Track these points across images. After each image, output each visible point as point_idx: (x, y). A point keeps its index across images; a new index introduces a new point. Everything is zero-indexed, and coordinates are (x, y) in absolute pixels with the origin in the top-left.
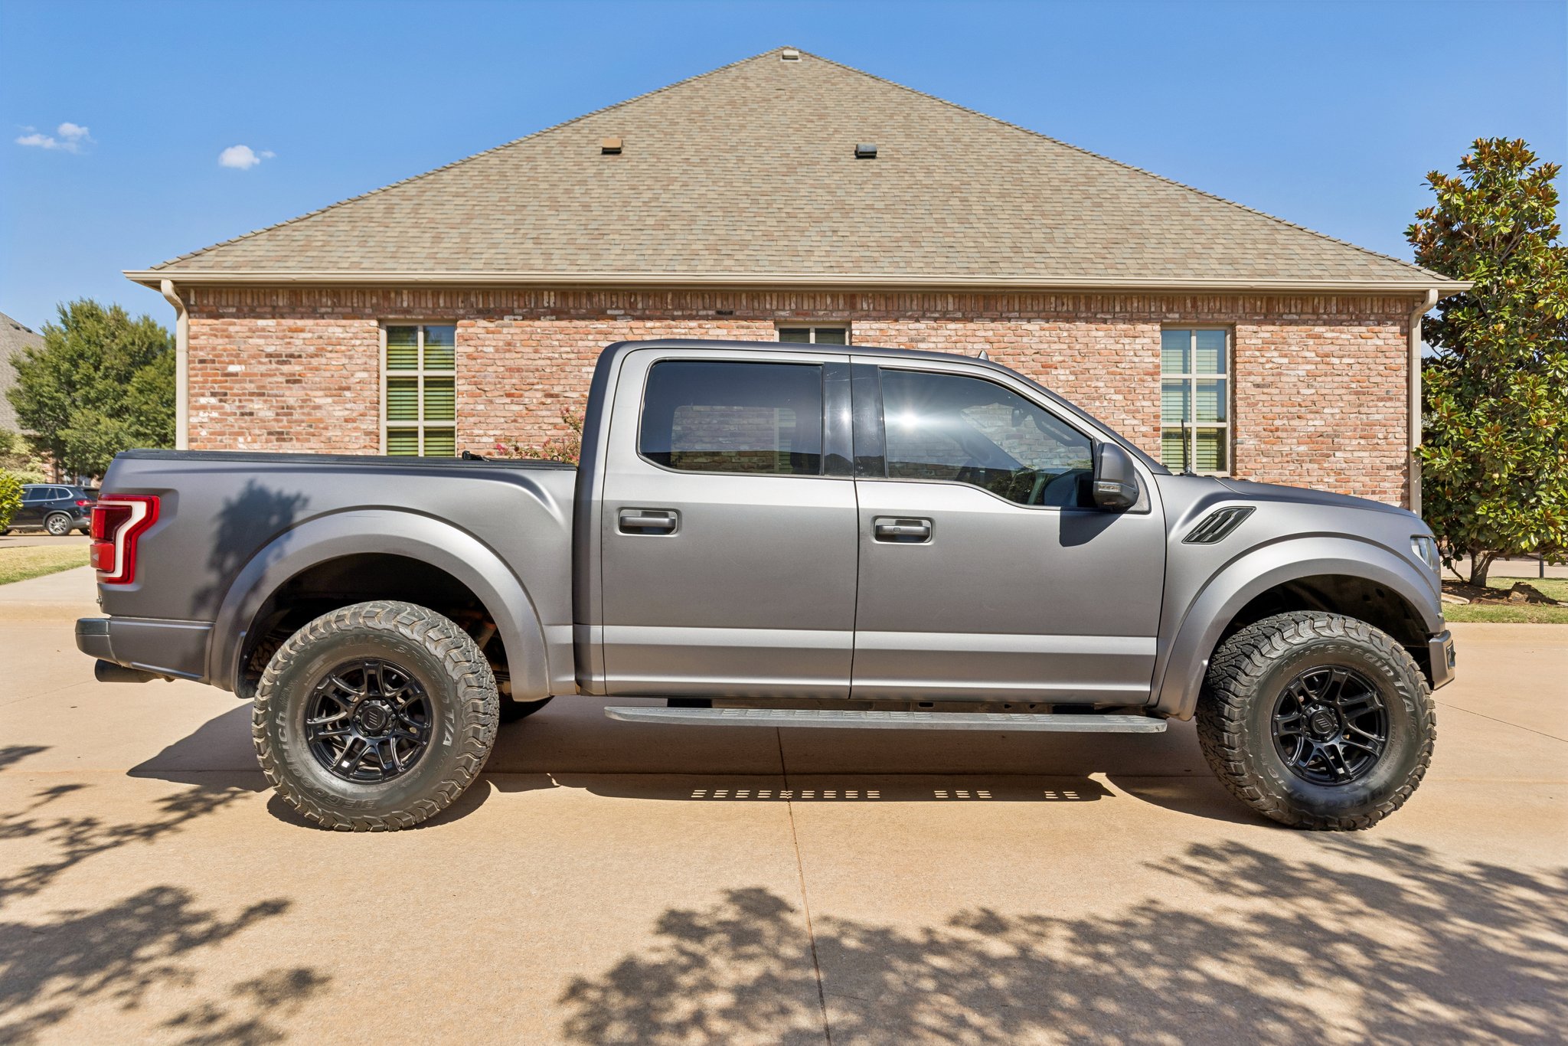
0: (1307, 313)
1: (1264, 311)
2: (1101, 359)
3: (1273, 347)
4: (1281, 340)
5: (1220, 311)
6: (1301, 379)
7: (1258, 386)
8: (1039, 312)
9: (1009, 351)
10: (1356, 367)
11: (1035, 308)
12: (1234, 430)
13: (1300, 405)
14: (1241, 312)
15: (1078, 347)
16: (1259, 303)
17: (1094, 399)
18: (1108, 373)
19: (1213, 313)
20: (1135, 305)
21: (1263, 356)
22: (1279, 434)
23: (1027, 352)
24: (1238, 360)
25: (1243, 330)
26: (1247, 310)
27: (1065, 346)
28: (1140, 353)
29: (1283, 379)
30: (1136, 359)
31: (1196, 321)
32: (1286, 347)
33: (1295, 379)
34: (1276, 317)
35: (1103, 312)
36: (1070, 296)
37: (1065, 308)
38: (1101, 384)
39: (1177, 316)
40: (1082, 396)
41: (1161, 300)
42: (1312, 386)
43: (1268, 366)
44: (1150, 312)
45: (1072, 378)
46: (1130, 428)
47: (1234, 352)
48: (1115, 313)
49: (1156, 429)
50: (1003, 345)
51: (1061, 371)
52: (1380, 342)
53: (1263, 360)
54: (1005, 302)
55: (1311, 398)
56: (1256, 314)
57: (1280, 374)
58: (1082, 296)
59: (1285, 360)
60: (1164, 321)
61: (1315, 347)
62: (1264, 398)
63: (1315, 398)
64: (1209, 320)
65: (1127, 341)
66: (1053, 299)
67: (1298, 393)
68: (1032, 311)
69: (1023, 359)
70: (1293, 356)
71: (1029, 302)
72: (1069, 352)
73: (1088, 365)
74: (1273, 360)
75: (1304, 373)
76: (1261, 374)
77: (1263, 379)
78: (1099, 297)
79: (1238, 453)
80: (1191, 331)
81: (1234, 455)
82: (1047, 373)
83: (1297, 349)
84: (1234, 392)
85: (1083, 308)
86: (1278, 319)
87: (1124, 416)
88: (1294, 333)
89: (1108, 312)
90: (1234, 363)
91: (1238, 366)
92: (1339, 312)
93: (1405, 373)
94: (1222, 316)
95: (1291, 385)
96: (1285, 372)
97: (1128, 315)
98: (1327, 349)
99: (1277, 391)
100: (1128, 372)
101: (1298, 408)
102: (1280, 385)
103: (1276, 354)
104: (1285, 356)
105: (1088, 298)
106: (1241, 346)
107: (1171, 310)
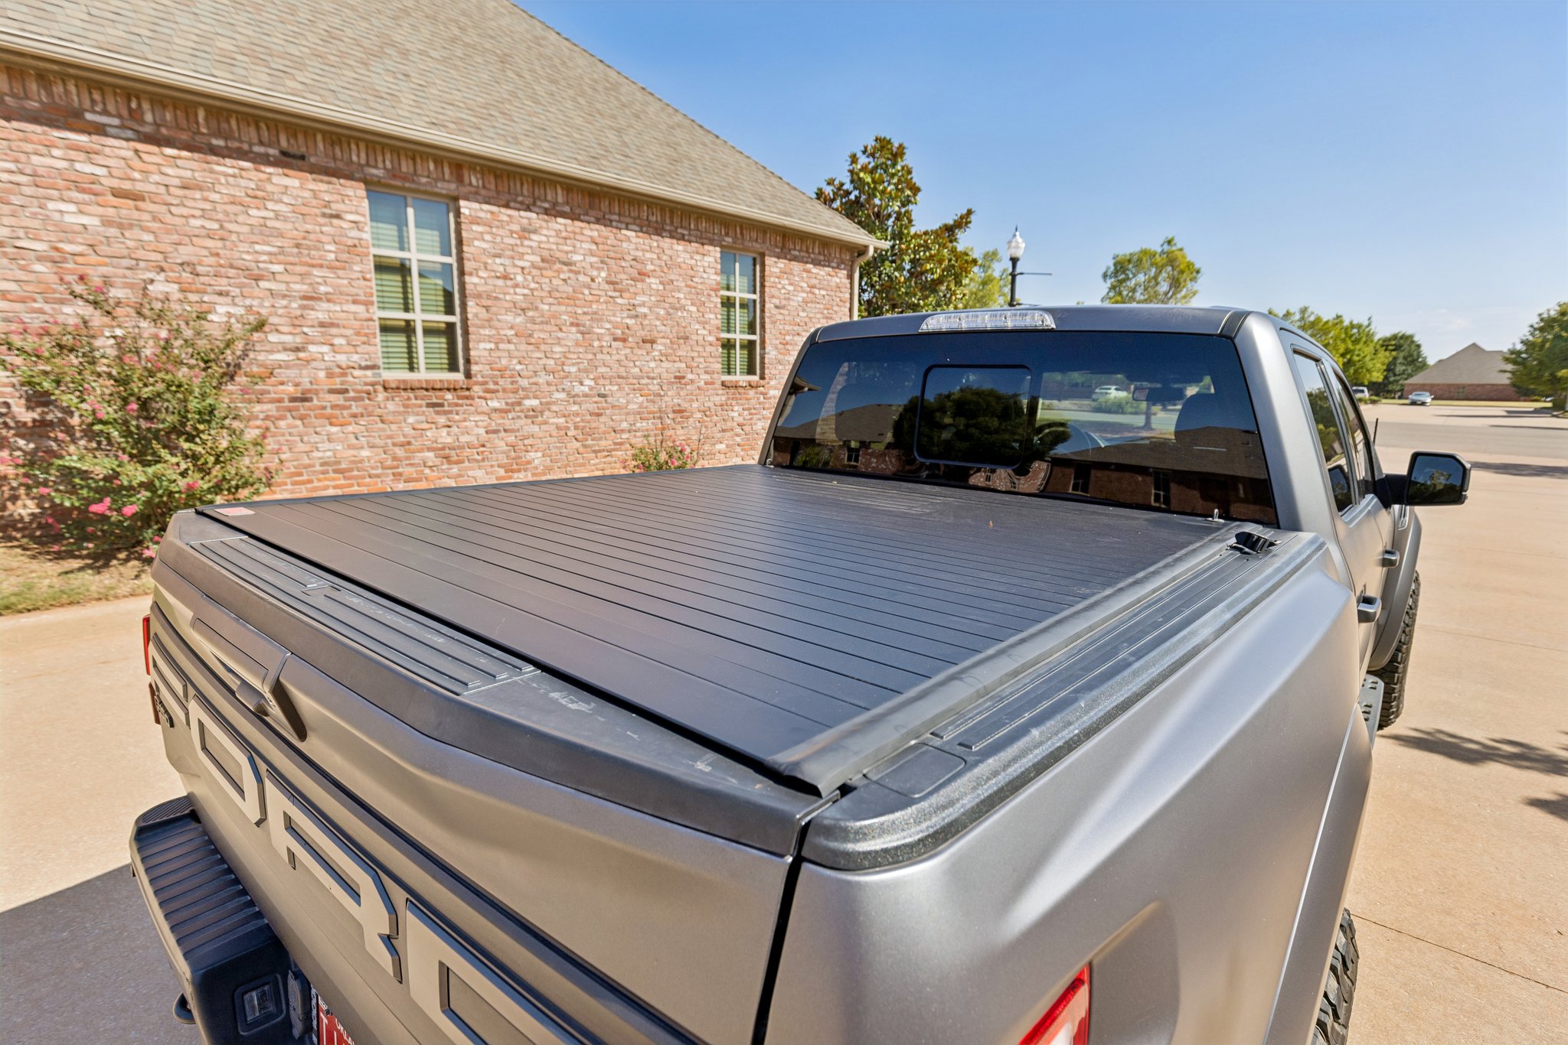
0: (803, 252)
1: (781, 245)
2: (682, 272)
3: (785, 275)
4: (790, 270)
5: (757, 241)
6: (800, 304)
7: (777, 307)
8: (635, 219)
9: (612, 254)
10: (827, 297)
11: (632, 214)
12: (763, 342)
13: (799, 325)
14: (768, 244)
15: (665, 258)
16: (778, 238)
17: (677, 309)
18: (687, 286)
19: (752, 241)
20: (704, 225)
21: (779, 283)
22: (788, 347)
23: (627, 257)
24: (767, 284)
25: (769, 261)
26: (772, 243)
27: (655, 256)
28: (708, 270)
29: (791, 303)
30: (705, 276)
31: (742, 247)
32: (792, 277)
33: (796, 304)
34: (787, 253)
35: (682, 228)
36: (658, 206)
37: (654, 219)
38: (682, 296)
39: (730, 240)
41: (721, 224)
42: (805, 310)
43: (783, 291)
44: (714, 234)
45: (661, 287)
46: (701, 338)
47: (763, 277)
48: (690, 229)
49: (718, 339)
50: (606, 248)
51: (653, 280)
52: (838, 280)
53: (780, 286)
54: (607, 203)
55: (805, 319)
56: (776, 246)
57: (789, 299)
58: (667, 208)
59: (791, 288)
60: (723, 244)
61: (807, 280)
62: (780, 317)
63: (807, 320)
64: (750, 247)
65: (698, 257)
66: (645, 208)
67: (797, 315)
68: (630, 216)
69: (623, 264)
70: (795, 285)
71: (627, 206)
72: (657, 262)
73: (673, 277)
74: (785, 287)
75: (800, 299)
76: (779, 298)
77: (780, 302)
78: (679, 212)
79: (766, 361)
80: (737, 255)
81: (763, 363)
82: (643, 281)
83: (798, 280)
84: (763, 311)
85: (668, 221)
86: (788, 255)
87: (697, 327)
88: (796, 267)
89: (685, 228)
90: (763, 286)
91: (767, 289)
92: (819, 253)
93: (848, 305)
94: (757, 245)
95: (794, 308)
96: (792, 297)
97: (699, 235)
98: (814, 281)
99: (786, 312)
100: (700, 286)
103: (786, 282)
104: (791, 284)
105: (672, 212)
106: (767, 273)
107: (727, 234)
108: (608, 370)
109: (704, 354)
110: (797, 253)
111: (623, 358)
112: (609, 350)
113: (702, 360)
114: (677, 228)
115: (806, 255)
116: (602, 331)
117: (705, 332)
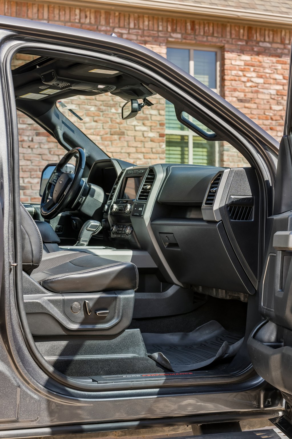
0: (277, 43)
1: (245, 38)
3: (252, 69)
4: (258, 63)
5: (213, 35)
6: (273, 97)
7: (241, 101)
11: (62, 18)
13: (272, 119)
14: (228, 37)
16: (242, 31)
17: (111, 106)
19: (207, 36)
20: (146, 23)
21: (245, 76)
24: (226, 77)
26: (233, 36)
29: (260, 96)
31: (194, 42)
32: (262, 69)
33: (268, 97)
34: (254, 43)
35: (119, 27)
36: (93, 10)
37: (88, 21)
39: (179, 36)
40: (101, 103)
41: (167, 21)
42: (280, 103)
43: (249, 84)
44: (158, 31)
46: (140, 134)
47: (223, 71)
48: (129, 29)
49: (162, 135)
54: (35, 10)
55: (280, 113)
56: (240, 40)
57: (257, 92)
58: (103, 11)
59: (261, 81)
60: (170, 39)
61: (282, 71)
62: (246, 111)
64: (204, 42)
66: (77, 11)
67: (271, 108)
70: (266, 78)
71: (56, 12)
74: (253, 79)
75: (273, 92)
76: (243, 91)
77: (245, 95)
78: (117, 14)
79: (225, 158)
80: (189, 50)
83: (270, 72)
85: (103, 22)
86: (256, 46)
89: (124, 27)
90: (223, 80)
91: (227, 83)
94: (215, 40)
95: (265, 101)
96: (261, 90)
97: (140, 31)
99: (254, 106)
101: (270, 121)
102: (257, 101)
103: (254, 75)
104: (261, 77)
105: (108, 13)
106: (226, 67)
107: (174, 31)
108: (29, 163)
109: (143, 150)
110: (268, 45)
111: (47, 152)
112: (31, 144)
113: (141, 156)
114: (114, 28)
115: (282, 46)
116: (24, 126)
117: (144, 128)
